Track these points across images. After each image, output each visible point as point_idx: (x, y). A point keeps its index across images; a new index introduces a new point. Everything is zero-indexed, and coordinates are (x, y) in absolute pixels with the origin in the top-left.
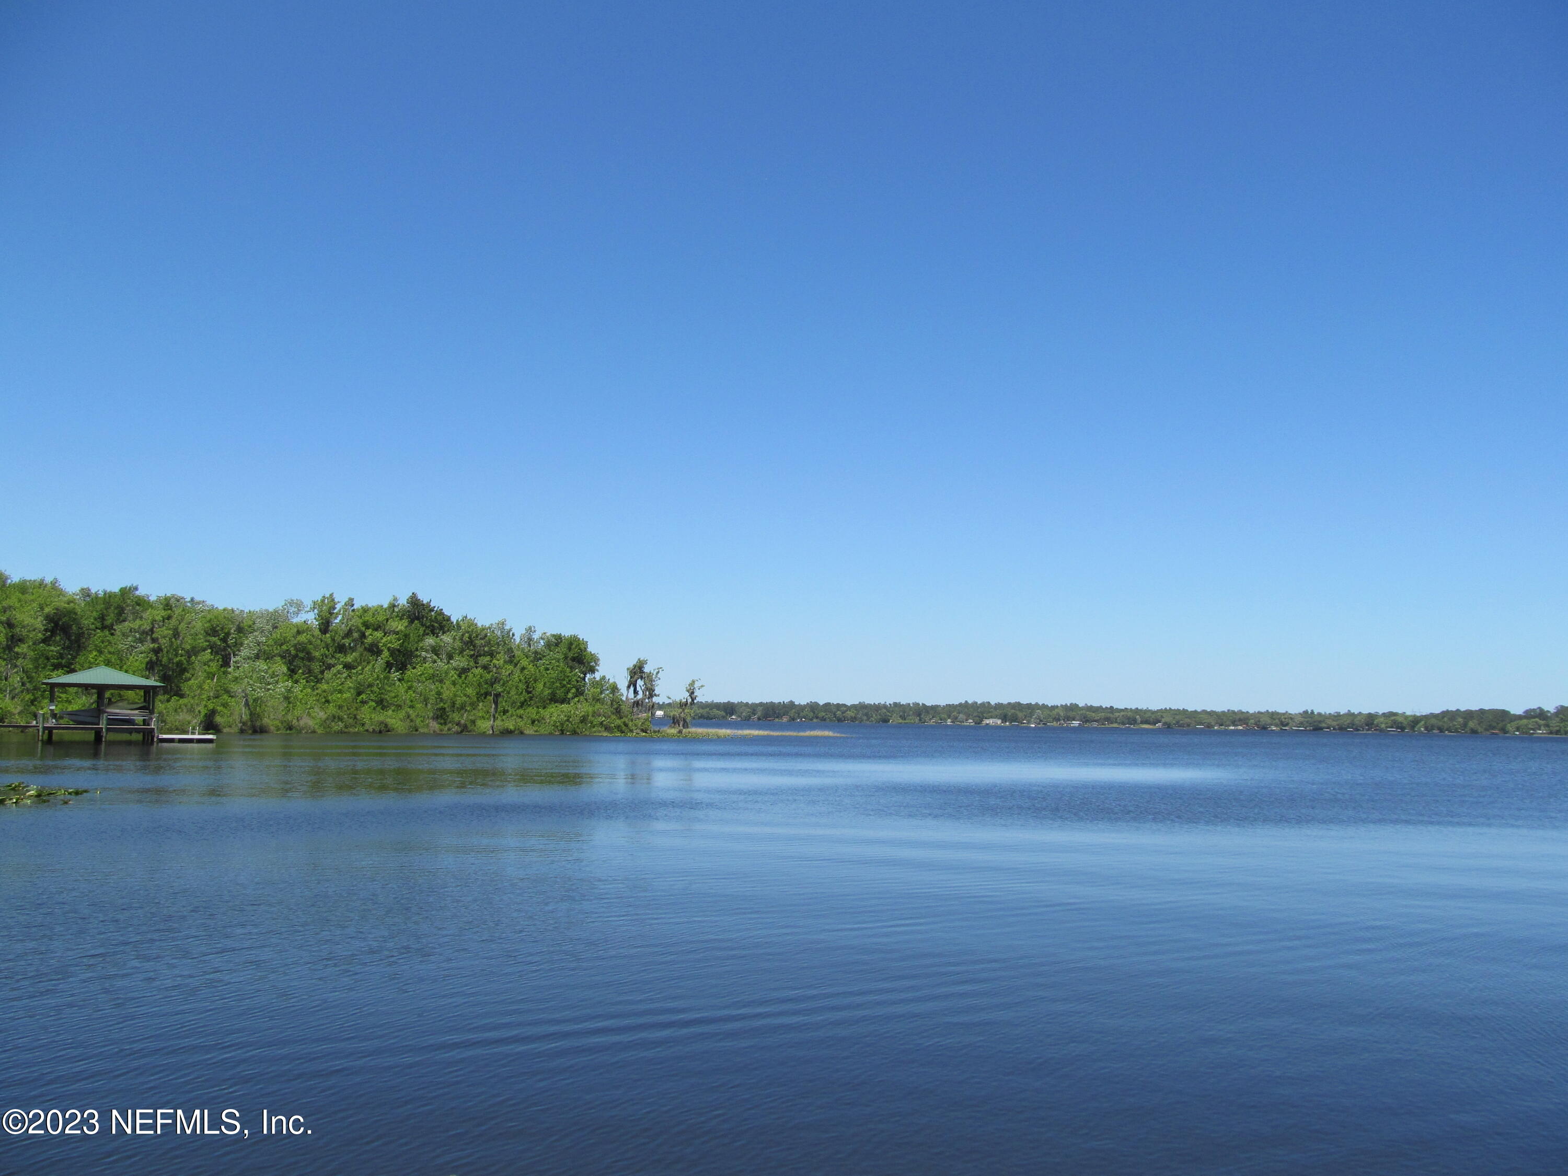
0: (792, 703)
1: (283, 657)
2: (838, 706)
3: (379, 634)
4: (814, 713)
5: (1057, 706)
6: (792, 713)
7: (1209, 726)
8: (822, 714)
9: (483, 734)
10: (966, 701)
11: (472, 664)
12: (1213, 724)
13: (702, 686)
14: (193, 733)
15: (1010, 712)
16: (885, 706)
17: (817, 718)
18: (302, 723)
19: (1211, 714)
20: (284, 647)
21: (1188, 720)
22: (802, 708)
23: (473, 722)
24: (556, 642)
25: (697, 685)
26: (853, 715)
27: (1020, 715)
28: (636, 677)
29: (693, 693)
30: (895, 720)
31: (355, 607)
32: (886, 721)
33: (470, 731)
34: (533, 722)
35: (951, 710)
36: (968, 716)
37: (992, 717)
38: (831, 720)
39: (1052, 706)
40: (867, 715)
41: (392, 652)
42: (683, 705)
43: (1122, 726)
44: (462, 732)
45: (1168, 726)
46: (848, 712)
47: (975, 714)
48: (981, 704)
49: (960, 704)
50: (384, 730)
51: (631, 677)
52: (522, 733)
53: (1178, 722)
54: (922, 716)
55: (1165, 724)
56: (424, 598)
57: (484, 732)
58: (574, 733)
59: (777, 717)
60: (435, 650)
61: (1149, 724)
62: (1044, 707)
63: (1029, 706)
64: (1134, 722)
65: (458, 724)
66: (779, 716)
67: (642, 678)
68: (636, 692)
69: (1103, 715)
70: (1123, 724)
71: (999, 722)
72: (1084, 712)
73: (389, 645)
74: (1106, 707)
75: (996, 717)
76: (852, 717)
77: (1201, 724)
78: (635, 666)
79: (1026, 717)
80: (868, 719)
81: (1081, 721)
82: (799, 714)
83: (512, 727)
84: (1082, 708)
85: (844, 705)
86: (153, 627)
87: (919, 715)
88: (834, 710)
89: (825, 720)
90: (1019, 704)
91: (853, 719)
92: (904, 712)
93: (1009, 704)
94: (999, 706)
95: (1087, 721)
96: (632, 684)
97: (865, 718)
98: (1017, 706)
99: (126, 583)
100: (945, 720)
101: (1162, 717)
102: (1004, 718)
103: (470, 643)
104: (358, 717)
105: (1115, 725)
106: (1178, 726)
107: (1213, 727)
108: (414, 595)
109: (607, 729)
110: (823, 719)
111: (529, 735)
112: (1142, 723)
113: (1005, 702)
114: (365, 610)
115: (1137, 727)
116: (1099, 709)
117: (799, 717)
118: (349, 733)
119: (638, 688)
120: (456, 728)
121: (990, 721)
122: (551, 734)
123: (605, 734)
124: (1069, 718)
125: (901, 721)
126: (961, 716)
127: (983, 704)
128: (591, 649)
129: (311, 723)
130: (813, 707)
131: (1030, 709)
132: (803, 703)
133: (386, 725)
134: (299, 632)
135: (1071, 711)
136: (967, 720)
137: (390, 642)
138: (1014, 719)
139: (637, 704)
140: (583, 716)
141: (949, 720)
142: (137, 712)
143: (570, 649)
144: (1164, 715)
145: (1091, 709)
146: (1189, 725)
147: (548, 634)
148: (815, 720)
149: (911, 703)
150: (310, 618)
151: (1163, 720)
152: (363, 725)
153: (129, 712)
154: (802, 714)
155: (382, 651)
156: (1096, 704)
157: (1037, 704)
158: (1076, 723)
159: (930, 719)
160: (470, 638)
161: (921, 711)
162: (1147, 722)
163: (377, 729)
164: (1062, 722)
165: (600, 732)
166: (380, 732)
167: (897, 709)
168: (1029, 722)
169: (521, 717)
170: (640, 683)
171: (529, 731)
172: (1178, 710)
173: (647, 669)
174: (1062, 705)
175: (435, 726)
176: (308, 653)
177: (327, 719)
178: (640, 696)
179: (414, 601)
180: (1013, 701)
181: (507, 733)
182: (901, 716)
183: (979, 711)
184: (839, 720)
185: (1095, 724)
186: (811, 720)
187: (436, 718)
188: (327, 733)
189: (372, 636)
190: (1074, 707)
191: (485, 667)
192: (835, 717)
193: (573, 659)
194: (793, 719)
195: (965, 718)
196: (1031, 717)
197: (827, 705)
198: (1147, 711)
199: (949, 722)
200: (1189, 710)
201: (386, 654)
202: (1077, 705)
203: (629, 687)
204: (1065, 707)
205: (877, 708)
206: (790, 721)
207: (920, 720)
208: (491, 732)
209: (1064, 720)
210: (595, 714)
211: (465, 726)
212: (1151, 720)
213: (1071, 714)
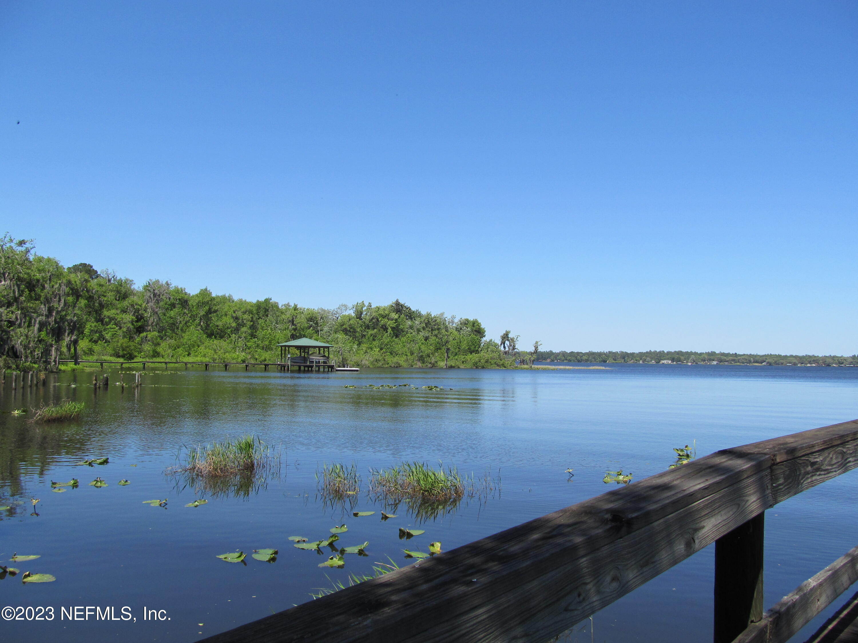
0: (551, 351)
1: (343, 331)
2: (578, 353)
3: (386, 320)
4: (565, 357)
5: (703, 353)
6: (552, 357)
7: (795, 364)
8: (569, 358)
9: (442, 368)
10: (650, 351)
11: (430, 334)
12: (797, 362)
13: (541, 344)
14: (347, 367)
15: (676, 356)
16: (604, 353)
17: (566, 360)
18: (363, 362)
19: (796, 357)
20: (344, 326)
21: (782, 361)
22: (558, 354)
23: (436, 362)
24: (466, 323)
25: (539, 343)
26: (587, 358)
27: (682, 358)
28: (505, 339)
29: (537, 347)
30: (610, 361)
31: (373, 307)
32: (605, 361)
33: (436, 367)
34: (463, 362)
35: (641, 355)
36: (652, 359)
37: (665, 359)
38: (574, 361)
39: (700, 353)
40: (594, 358)
41: (393, 328)
42: (531, 354)
43: (742, 364)
44: (432, 367)
45: (770, 364)
46: (584, 357)
47: (656, 357)
48: (659, 352)
49: (647, 352)
50: (398, 366)
51: (502, 340)
52: (459, 367)
53: (776, 362)
54: (626, 359)
55: (768, 363)
56: (402, 302)
57: (442, 367)
58: (483, 367)
59: (544, 360)
60: (411, 327)
61: (758, 363)
62: (696, 353)
63: (687, 353)
64: (750, 362)
65: (430, 363)
66: (545, 359)
67: (508, 340)
68: (504, 347)
69: (731, 358)
70: (743, 363)
71: (670, 362)
72: (720, 356)
73: (391, 325)
74: (733, 354)
75: (668, 359)
76: (586, 360)
77: (790, 363)
78: (504, 334)
79: (685, 359)
80: (595, 361)
81: (718, 361)
82: (556, 358)
83: (453, 365)
84: (718, 354)
85: (581, 353)
86: (293, 319)
87: (624, 358)
88: (576, 355)
89: (571, 361)
90: (681, 351)
91: (587, 360)
92: (615, 357)
93: (675, 352)
94: (669, 353)
95: (721, 361)
96: (503, 343)
97: (593, 360)
98: (680, 353)
99: (267, 297)
100: (639, 361)
101: (766, 359)
102: (673, 360)
103: (428, 324)
104: (386, 360)
105: (738, 364)
106: (776, 364)
107: (797, 364)
108: (397, 301)
109: (498, 365)
110: (570, 361)
111: (463, 369)
112: (754, 362)
113: (673, 351)
114: (378, 308)
115: (751, 365)
116: (728, 355)
117: (556, 359)
118: (384, 367)
119: (506, 345)
120: (430, 365)
121: (665, 362)
122: (472, 368)
123: (498, 368)
124: (710, 360)
125: (613, 361)
126: (648, 359)
127: (660, 352)
128: (482, 326)
129: (367, 363)
130: (564, 354)
131: (688, 355)
132: (558, 351)
133: (399, 364)
134: (350, 320)
135: (712, 355)
136: (651, 361)
137: (390, 324)
138: (679, 360)
139: (505, 353)
140: (487, 360)
141: (641, 361)
142: (322, 358)
143: (473, 326)
144: (768, 358)
145: (723, 354)
146: (782, 364)
147: (463, 319)
148: (565, 361)
149: (618, 351)
150: (351, 313)
151: (767, 361)
152: (388, 364)
153: (318, 358)
154: (558, 358)
155: (388, 328)
156: (726, 352)
157: (691, 352)
158: (715, 363)
159: (630, 361)
160: (428, 321)
161: (625, 356)
162: (757, 362)
163: (396, 366)
164: (707, 362)
165: (495, 367)
166: (397, 367)
167: (610, 355)
168: (687, 362)
169: (457, 360)
170: (507, 343)
171: (462, 367)
172: (776, 355)
173: (510, 336)
174: (706, 353)
175: (419, 364)
176: (354, 329)
177: (374, 361)
178: (507, 349)
179: (398, 304)
180: (677, 350)
181: (451, 367)
182: (613, 359)
183: (659, 356)
184: (579, 361)
185: (726, 363)
186: (563, 361)
187: (419, 360)
188: (375, 367)
189: (383, 322)
190: (713, 354)
191: (436, 336)
192: (577, 359)
193: (476, 331)
194: (553, 361)
195: (650, 360)
196: (689, 359)
197: (572, 352)
198: (756, 356)
199: (641, 362)
200: (782, 355)
201: (389, 330)
202: (715, 352)
203: (501, 344)
204: (708, 354)
205: (600, 354)
206: (551, 361)
207: (625, 361)
208: (445, 367)
209: (708, 361)
210: (492, 358)
211: (434, 364)
212: (760, 360)
213: (712, 357)
